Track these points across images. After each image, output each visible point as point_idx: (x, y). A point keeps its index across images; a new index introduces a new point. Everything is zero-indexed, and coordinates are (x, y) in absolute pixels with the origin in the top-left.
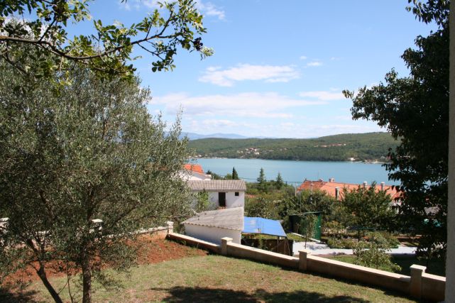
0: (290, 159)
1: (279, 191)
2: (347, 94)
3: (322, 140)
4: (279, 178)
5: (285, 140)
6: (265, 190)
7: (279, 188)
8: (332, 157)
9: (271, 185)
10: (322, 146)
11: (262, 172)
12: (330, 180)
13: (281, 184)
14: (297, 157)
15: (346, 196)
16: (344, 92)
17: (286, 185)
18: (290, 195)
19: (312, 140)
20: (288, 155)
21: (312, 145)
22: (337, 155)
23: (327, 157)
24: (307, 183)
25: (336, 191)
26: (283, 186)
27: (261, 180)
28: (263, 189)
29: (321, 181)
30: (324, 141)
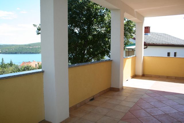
0: (16, 53)
1: (12, 67)
2: (35, 25)
3: (29, 45)
4: (11, 62)
5: (13, 45)
6: (5, 67)
7: (11, 66)
8: (34, 52)
9: (8, 65)
10: (30, 48)
11: (3, 59)
12: (33, 61)
13: (12, 64)
14: (19, 52)
15: (39, 66)
16: (34, 25)
17: (15, 65)
18: (16, 68)
19: (25, 45)
20: (15, 52)
21: (25, 47)
22: (36, 51)
23: (32, 52)
24: (24, 63)
25: (36, 65)
26: (13, 65)
27: (2, 63)
28: (3, 67)
29: (30, 62)
30: (30, 45)
